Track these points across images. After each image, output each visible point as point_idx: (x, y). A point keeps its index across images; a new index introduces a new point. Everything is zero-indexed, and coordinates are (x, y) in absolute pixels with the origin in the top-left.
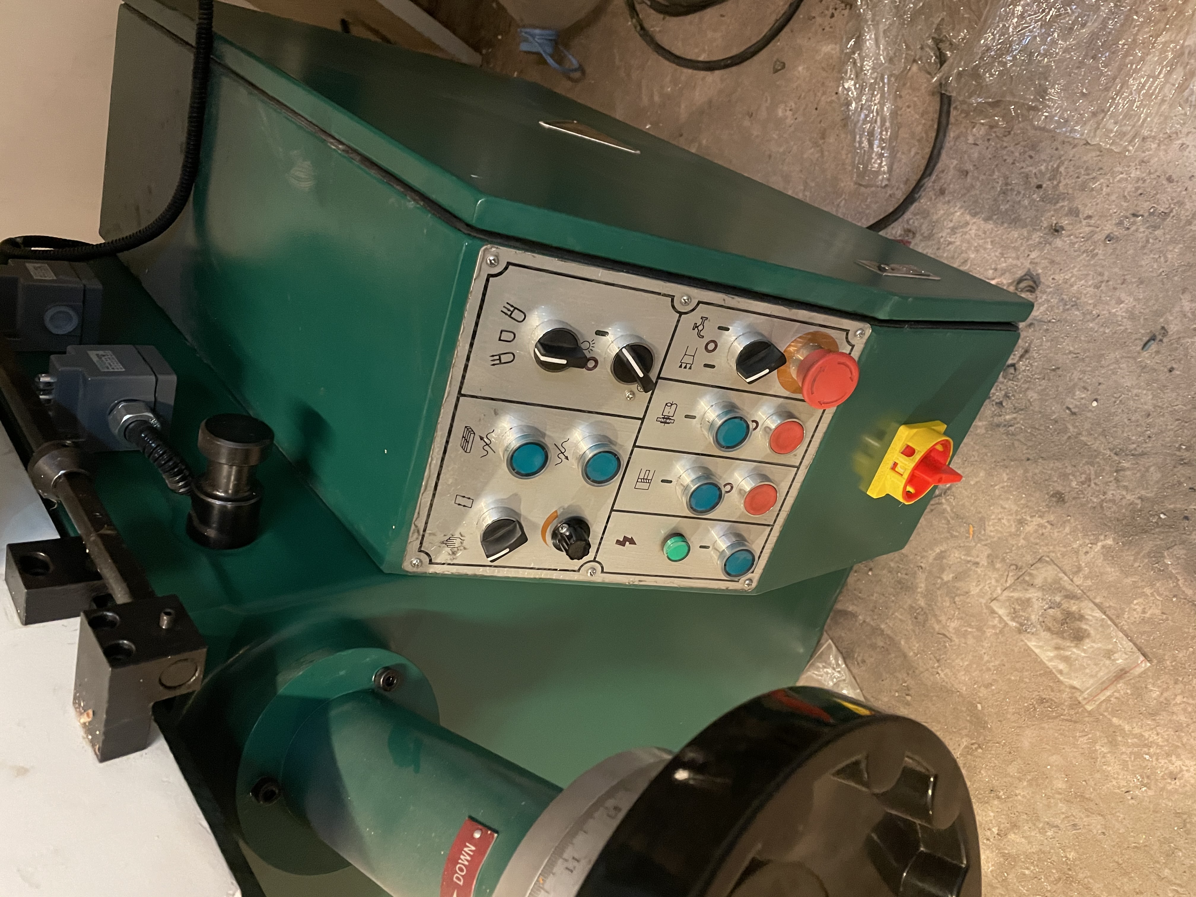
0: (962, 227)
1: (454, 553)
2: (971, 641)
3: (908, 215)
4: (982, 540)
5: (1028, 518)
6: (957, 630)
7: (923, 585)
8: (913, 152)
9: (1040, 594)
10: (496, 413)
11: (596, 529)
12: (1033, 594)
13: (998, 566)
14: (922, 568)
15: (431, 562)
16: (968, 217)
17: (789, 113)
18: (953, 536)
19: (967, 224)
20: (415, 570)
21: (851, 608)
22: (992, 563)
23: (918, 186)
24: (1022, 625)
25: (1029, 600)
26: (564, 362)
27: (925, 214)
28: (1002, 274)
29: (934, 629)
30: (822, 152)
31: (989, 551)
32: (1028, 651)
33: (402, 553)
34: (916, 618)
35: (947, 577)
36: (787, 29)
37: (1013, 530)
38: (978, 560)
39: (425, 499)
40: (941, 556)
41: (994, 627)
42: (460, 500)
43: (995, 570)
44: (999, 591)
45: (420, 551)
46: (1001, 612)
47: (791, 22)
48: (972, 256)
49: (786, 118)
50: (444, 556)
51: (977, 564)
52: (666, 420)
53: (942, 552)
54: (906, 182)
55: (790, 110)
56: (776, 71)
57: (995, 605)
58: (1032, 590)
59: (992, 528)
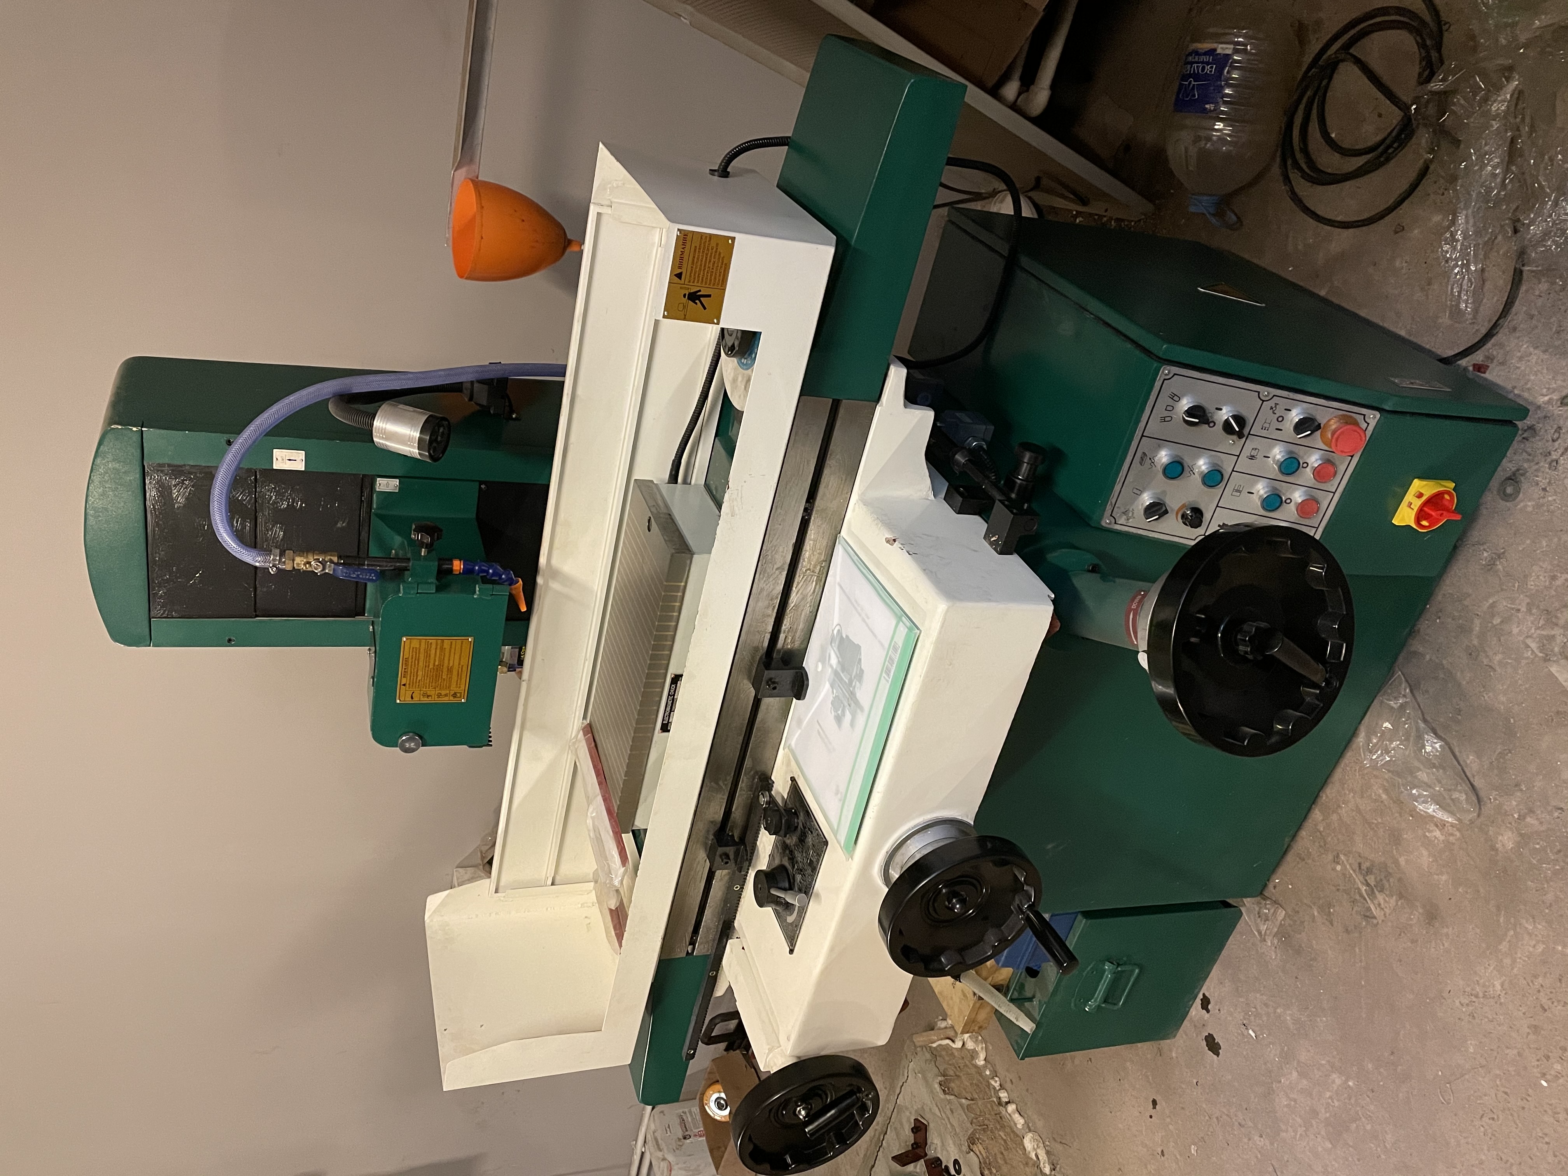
0: (1527, 356)
1: (1128, 520)
2: (1510, 670)
3: (1489, 345)
4: (1524, 592)
5: (1559, 575)
6: (1500, 662)
7: (1477, 629)
8: (1495, 299)
9: (1562, 631)
10: (1159, 446)
11: (1207, 516)
12: (1557, 631)
13: (1534, 611)
14: (1478, 615)
15: (1115, 523)
16: (1532, 349)
17: (1405, 265)
18: (1502, 590)
19: (1531, 354)
20: (1107, 526)
21: (1421, 649)
22: (1529, 610)
23: (1495, 325)
24: (1547, 655)
25: (1553, 636)
26: (1197, 421)
27: (1501, 346)
28: (1554, 392)
29: (1483, 662)
30: (1427, 296)
31: (1528, 600)
32: (1551, 675)
33: (1101, 516)
34: (1470, 654)
35: (1497, 621)
36: (1407, 202)
37: (1547, 583)
38: (1519, 607)
39: (1117, 488)
40: (1492, 606)
41: (1527, 658)
42: (1135, 491)
43: (1531, 614)
44: (1533, 631)
45: (1111, 515)
46: (1533, 645)
47: (1411, 197)
48: (1533, 378)
49: (1402, 268)
50: (1122, 521)
51: (1519, 610)
52: (1252, 457)
53: (1494, 602)
54: (1489, 321)
55: (1406, 262)
56: (1396, 232)
57: (1529, 641)
58: (1556, 628)
59: (1532, 583)
